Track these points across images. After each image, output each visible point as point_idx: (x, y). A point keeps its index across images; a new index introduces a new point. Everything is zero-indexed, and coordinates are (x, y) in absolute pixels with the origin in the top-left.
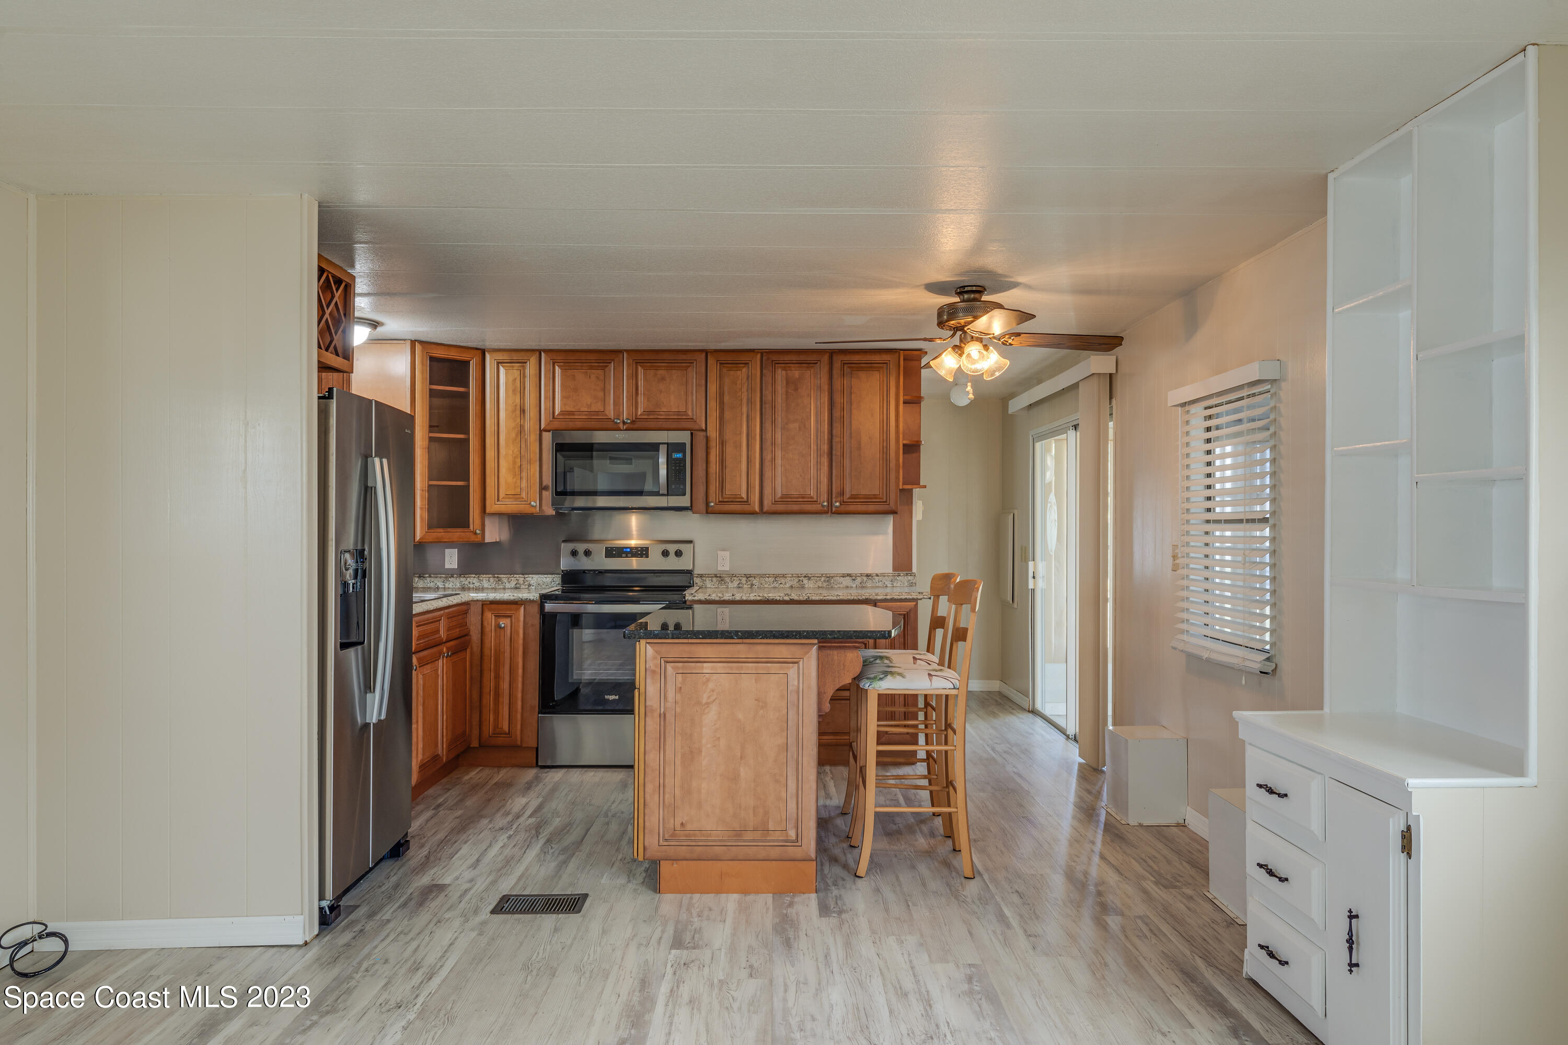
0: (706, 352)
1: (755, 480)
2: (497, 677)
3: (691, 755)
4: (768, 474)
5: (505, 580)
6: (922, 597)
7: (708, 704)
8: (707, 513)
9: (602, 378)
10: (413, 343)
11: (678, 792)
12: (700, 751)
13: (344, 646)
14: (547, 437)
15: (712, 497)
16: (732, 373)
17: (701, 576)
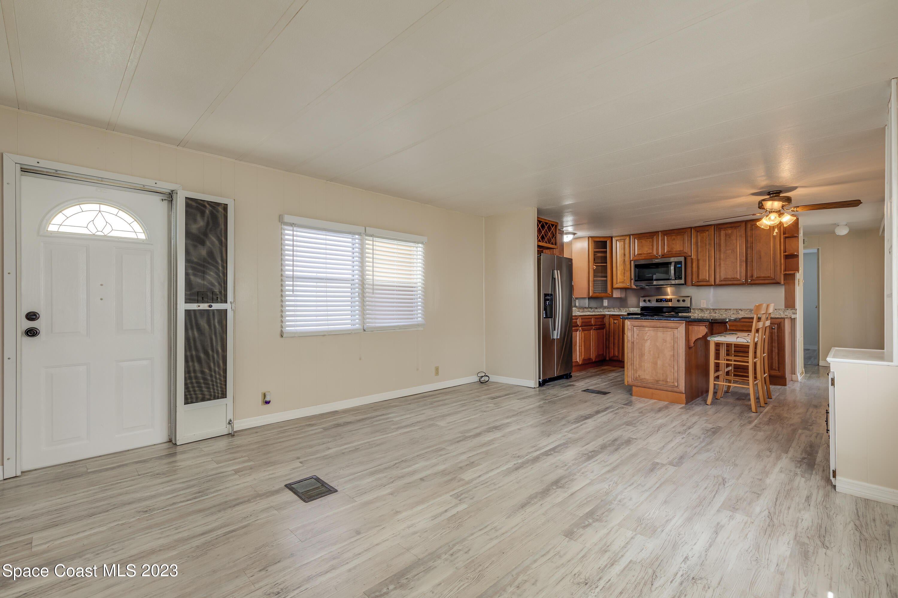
0: (691, 228)
1: (712, 273)
2: (614, 338)
3: (642, 355)
4: (718, 270)
5: (622, 310)
6: (786, 317)
7: (647, 340)
8: (692, 286)
9: (651, 241)
10: (589, 237)
11: (637, 366)
12: (644, 354)
13: (547, 317)
14: (632, 262)
15: (694, 280)
16: (702, 234)
17: (694, 309)
